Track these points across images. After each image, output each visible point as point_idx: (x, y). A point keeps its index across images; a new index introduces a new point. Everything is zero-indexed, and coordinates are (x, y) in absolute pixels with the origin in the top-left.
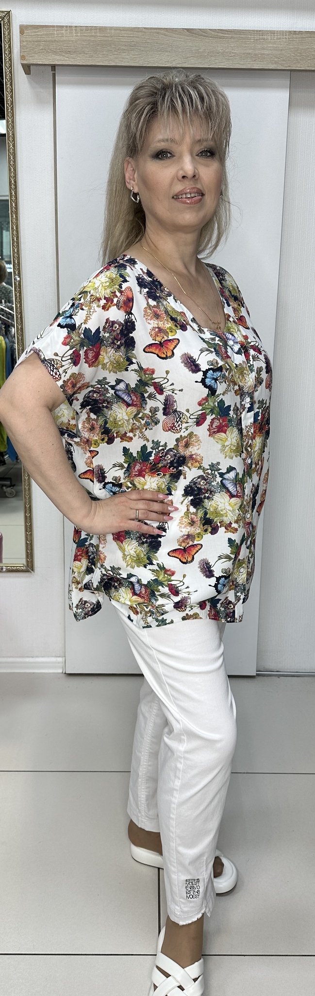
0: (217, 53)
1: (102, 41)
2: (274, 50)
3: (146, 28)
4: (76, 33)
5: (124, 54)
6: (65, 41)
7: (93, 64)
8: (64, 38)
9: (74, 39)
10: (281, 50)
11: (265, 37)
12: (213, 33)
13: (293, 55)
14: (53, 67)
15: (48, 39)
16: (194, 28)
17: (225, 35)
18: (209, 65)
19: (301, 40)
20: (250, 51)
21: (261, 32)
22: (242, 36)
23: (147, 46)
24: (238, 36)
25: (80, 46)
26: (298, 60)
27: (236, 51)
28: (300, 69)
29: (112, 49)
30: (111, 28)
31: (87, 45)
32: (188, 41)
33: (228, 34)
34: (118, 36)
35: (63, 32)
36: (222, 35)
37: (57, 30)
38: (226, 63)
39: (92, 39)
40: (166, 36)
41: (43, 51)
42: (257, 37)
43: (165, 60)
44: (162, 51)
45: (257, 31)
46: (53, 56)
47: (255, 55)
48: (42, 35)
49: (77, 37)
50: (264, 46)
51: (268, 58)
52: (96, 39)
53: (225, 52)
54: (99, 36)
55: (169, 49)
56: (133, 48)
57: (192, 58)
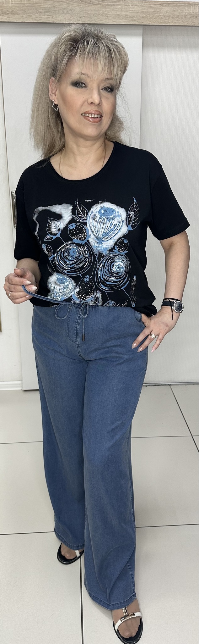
0: (99, 14)
1: (28, 7)
2: (133, 12)
5: (42, 15)
6: (5, 7)
7: (23, 21)
8: (5, 5)
9: (10, 5)
10: (138, 12)
11: (128, 4)
13: (145, 15)
17: (103, 3)
18: (94, 22)
19: (149, 6)
20: (119, 13)
22: (114, 4)
23: (55, 10)
24: (111, 4)
25: (14, 10)
26: (147, 19)
27: (110, 13)
28: (149, 24)
29: (34, 12)
31: (19, 9)
32: (80, 6)
33: (105, 2)
34: (38, 4)
38: (105, 20)
40: (67, 3)
42: (123, 4)
43: (67, 19)
44: (66, 13)
47: (122, 15)
49: (13, 4)
50: (128, 10)
51: (130, 18)
52: (24, 6)
53: (104, 14)
54: (26, 4)
55: (69, 12)
56: (47, 11)
57: (84, 17)
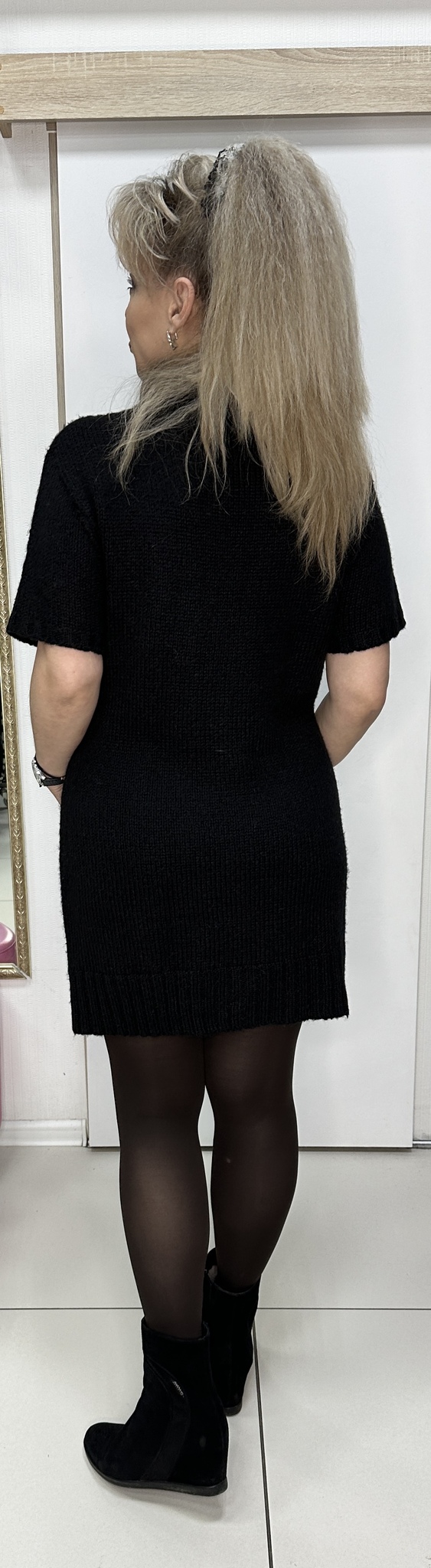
0: (329, 89)
1: (132, 76)
3: (208, 51)
4: (89, 64)
5: (171, 97)
6: (70, 78)
7: (119, 116)
8: (69, 74)
9: (85, 74)
11: (411, 58)
12: (322, 55)
14: (52, 124)
15: (42, 77)
16: (292, 47)
17: (342, 58)
18: (315, 111)
20: (386, 83)
21: (403, 50)
22: (372, 58)
23: (209, 81)
24: (364, 58)
25: (95, 87)
27: (361, 85)
29: (149, 90)
30: (147, 54)
31: (107, 84)
32: (278, 70)
33: (346, 55)
34: (160, 67)
35: (67, 63)
36: (337, 57)
37: (58, 61)
38: (345, 104)
39: (115, 73)
40: (241, 63)
41: (34, 97)
42: (396, 58)
43: (240, 105)
44: (235, 90)
45: (397, 48)
46: (50, 104)
47: (396, 89)
48: (29, 71)
49: (91, 72)
50: (411, 73)
51: (417, 94)
52: (122, 74)
53: (344, 87)
54: (128, 68)
55: (247, 86)
56: (186, 85)
57: (286, 98)
